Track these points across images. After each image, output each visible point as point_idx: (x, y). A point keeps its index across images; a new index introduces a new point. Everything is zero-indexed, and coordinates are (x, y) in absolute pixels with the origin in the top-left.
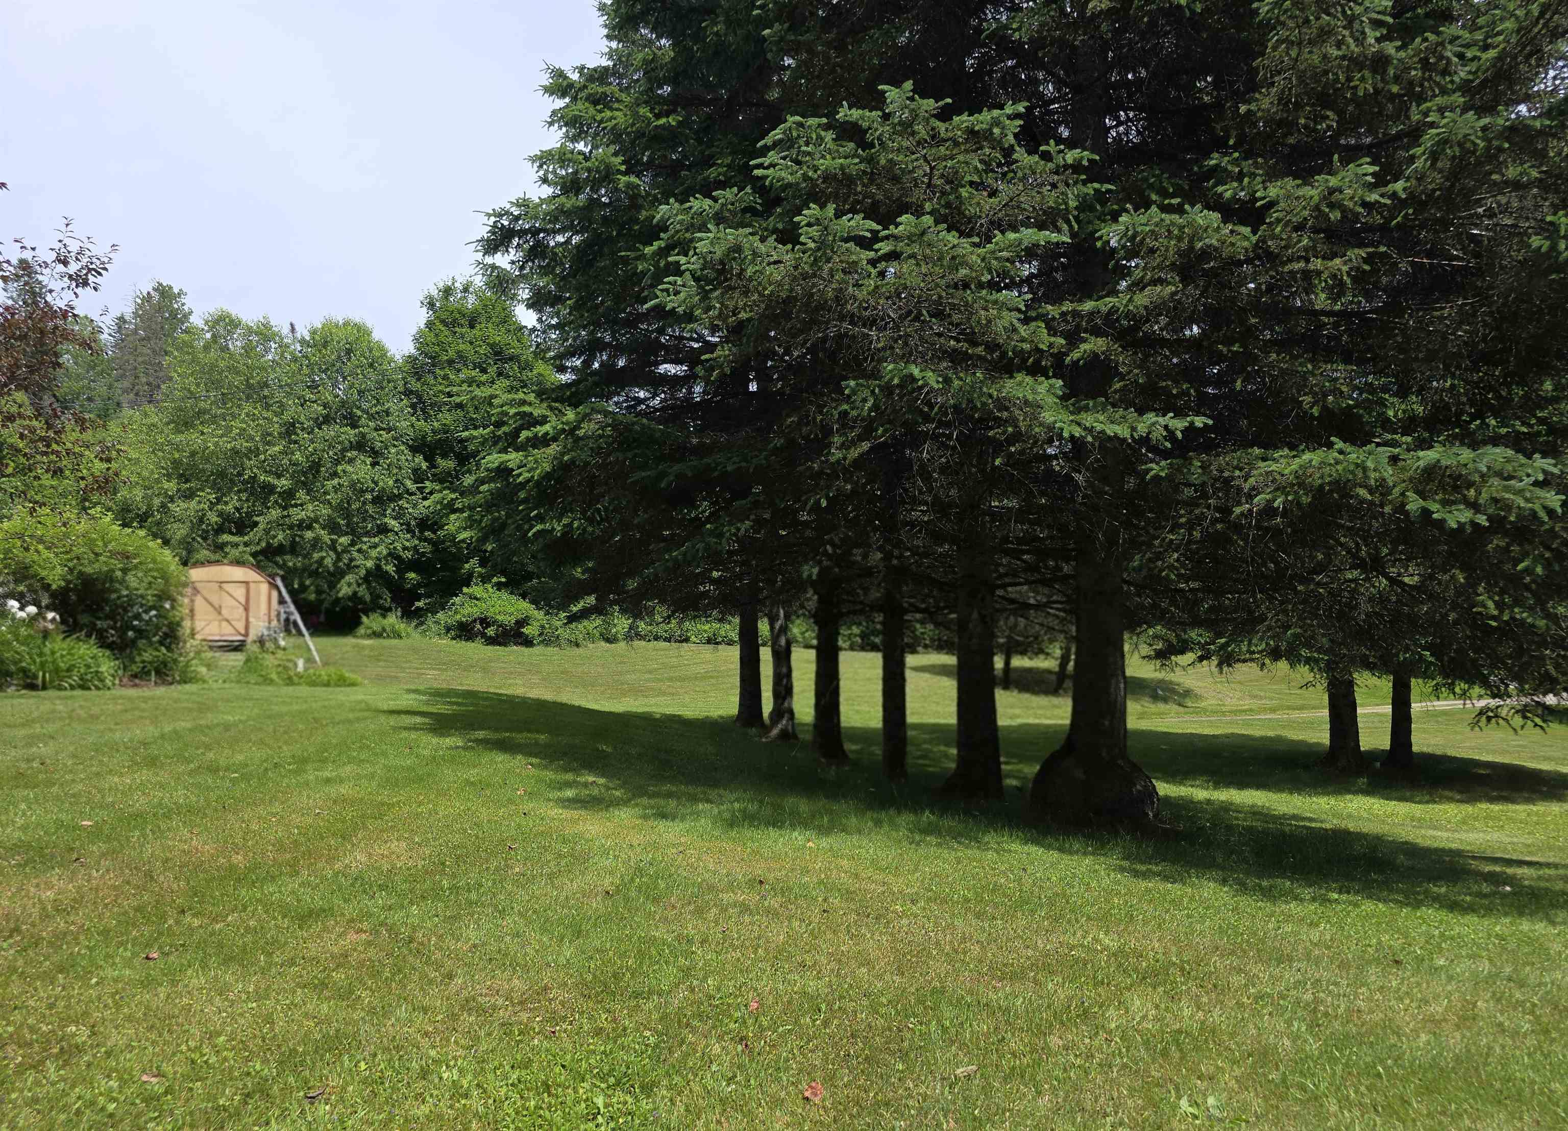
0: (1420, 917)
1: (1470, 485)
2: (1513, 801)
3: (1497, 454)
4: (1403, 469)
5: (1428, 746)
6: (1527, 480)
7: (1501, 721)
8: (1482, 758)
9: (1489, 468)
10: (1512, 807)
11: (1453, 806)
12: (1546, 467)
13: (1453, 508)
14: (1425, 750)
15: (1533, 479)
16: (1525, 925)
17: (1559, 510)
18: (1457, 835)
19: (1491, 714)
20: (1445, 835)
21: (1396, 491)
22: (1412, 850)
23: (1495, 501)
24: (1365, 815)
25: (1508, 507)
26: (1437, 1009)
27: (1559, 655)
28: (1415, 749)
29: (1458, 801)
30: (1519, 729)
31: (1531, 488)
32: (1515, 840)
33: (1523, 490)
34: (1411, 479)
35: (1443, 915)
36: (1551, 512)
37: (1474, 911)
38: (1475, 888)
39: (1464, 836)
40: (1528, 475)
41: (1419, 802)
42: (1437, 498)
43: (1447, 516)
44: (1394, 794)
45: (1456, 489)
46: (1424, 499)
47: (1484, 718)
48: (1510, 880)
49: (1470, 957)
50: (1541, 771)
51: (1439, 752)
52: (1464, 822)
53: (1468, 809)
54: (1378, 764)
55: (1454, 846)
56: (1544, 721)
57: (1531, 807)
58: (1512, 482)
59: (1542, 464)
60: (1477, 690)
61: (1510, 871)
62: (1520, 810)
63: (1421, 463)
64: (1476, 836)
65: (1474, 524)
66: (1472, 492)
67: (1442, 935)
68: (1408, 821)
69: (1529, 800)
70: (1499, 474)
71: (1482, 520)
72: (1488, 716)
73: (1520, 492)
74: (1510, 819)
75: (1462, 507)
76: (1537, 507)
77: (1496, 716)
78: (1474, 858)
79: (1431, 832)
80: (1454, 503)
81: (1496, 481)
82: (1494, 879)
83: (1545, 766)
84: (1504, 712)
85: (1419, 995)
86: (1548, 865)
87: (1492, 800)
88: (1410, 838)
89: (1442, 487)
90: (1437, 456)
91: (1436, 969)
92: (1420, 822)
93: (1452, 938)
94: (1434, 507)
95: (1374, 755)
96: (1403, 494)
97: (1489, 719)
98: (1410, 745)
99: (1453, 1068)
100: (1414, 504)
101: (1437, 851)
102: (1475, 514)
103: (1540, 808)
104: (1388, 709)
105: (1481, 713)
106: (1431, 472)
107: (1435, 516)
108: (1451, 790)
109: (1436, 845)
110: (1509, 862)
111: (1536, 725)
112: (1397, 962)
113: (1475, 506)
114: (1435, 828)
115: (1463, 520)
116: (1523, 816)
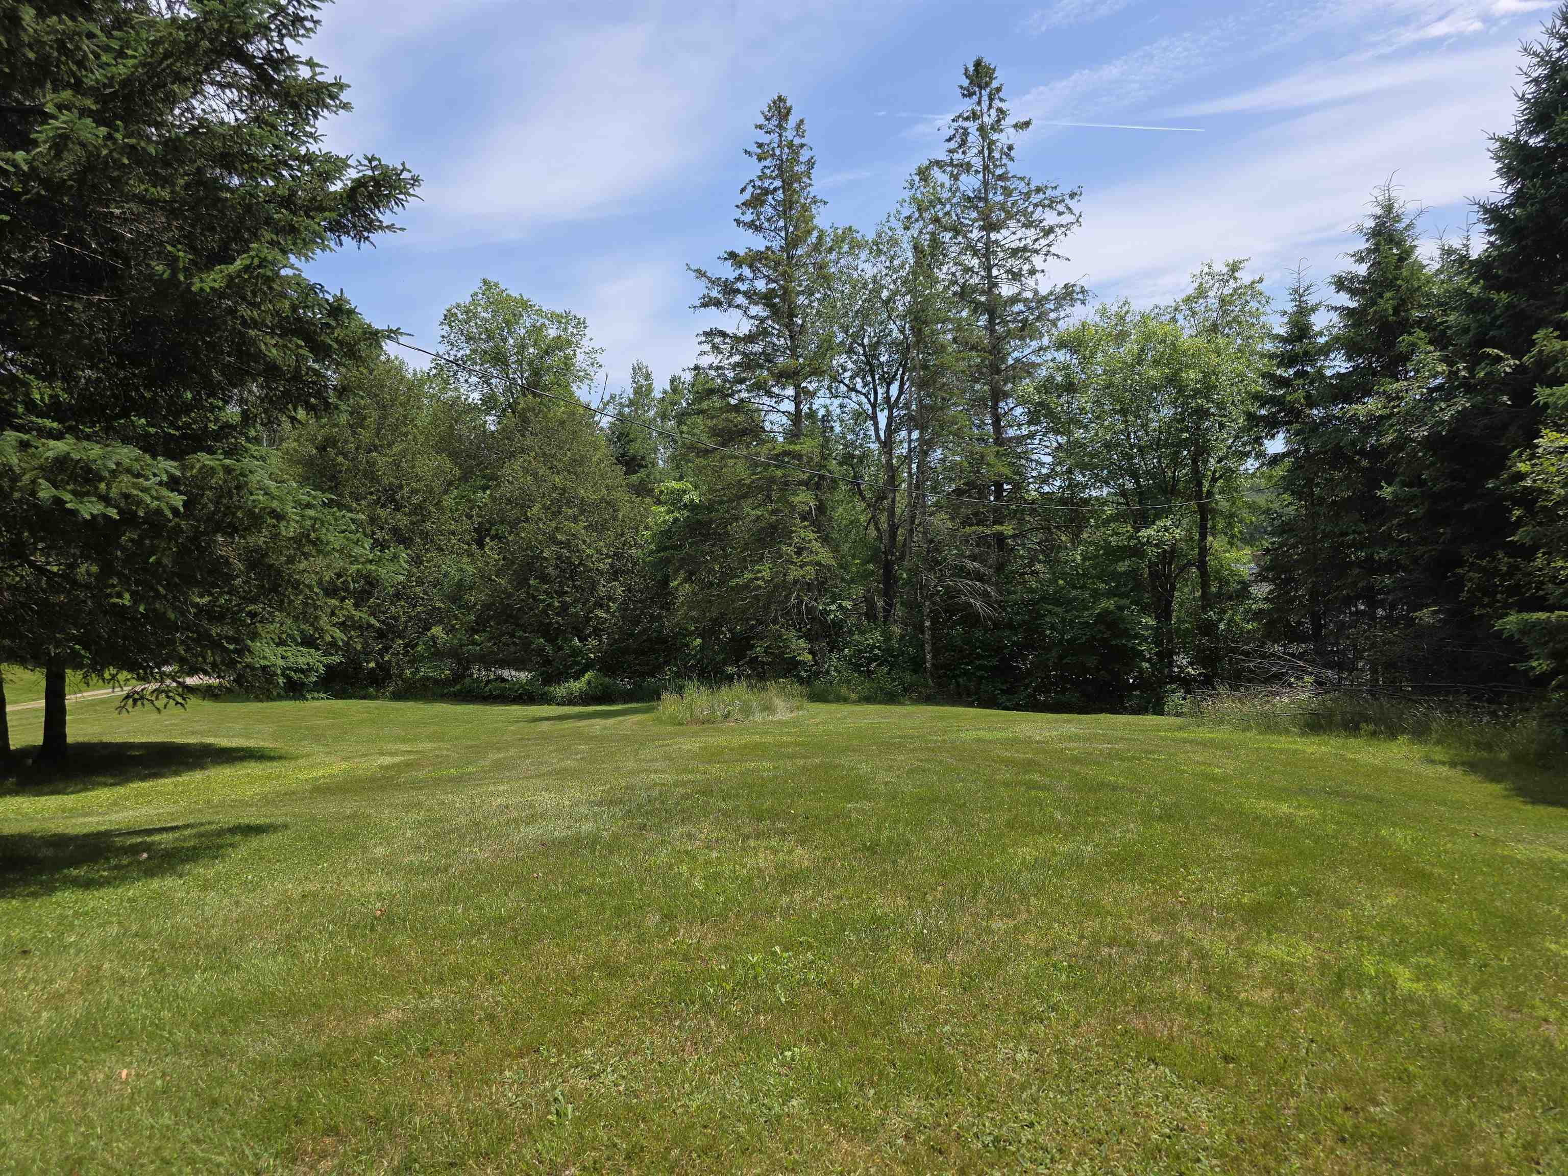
0: (55, 903)
1: (102, 479)
2: (162, 776)
3: (126, 453)
4: (33, 456)
5: (86, 735)
6: (154, 480)
7: (146, 702)
8: (136, 741)
9: (118, 464)
10: (162, 781)
11: (106, 790)
12: (169, 469)
13: (85, 499)
14: (81, 739)
15: (158, 479)
16: (155, 884)
17: (182, 509)
18: (107, 818)
19: (136, 696)
20: (96, 819)
21: (26, 479)
22: (59, 841)
23: (126, 496)
24: (12, 816)
25: (139, 503)
26: (60, 985)
27: (187, 637)
28: (70, 740)
29: (112, 785)
30: (162, 708)
31: (157, 487)
32: (161, 811)
33: (150, 489)
34: (41, 468)
35: (79, 894)
36: (175, 511)
37: (109, 883)
38: (113, 862)
39: (114, 817)
40: (155, 475)
41: (72, 793)
42: (69, 488)
43: (80, 507)
44: (46, 789)
45: (87, 481)
46: (56, 488)
47: (130, 701)
48: (148, 847)
49: (99, 926)
50: (188, 744)
51: (95, 740)
52: (115, 804)
53: (121, 790)
54: (30, 761)
55: (103, 828)
56: (184, 699)
57: (178, 778)
58: (141, 480)
59: (167, 466)
60: (124, 675)
61: (148, 839)
62: (166, 783)
63: (50, 454)
64: (125, 814)
65: (105, 516)
66: (103, 486)
67: (76, 913)
68: (60, 813)
69: (177, 773)
70: (129, 471)
71: (113, 513)
72: (135, 698)
73: (145, 490)
74: (157, 792)
75: (94, 499)
76: (163, 506)
77: (142, 698)
78: (120, 835)
79: (81, 820)
80: (88, 494)
81: (126, 478)
82: (135, 850)
83: (192, 740)
84: (147, 694)
85: (45, 977)
86: (186, 826)
87: (143, 778)
88: (60, 830)
89: (73, 478)
90: (66, 448)
91: (65, 947)
92: (72, 812)
93: (86, 913)
94: (67, 497)
95: (25, 752)
96: (33, 482)
97: (135, 701)
98: (65, 736)
99: (72, 1033)
100: (46, 492)
101: (86, 836)
102: (106, 507)
103: (185, 778)
104: (42, 703)
105: (128, 697)
106: (62, 462)
107: (68, 506)
108: (105, 776)
109: (85, 831)
110: (149, 832)
111: (177, 703)
112: (25, 952)
113: (105, 499)
114: (86, 815)
115: (95, 512)
116: (171, 787)
